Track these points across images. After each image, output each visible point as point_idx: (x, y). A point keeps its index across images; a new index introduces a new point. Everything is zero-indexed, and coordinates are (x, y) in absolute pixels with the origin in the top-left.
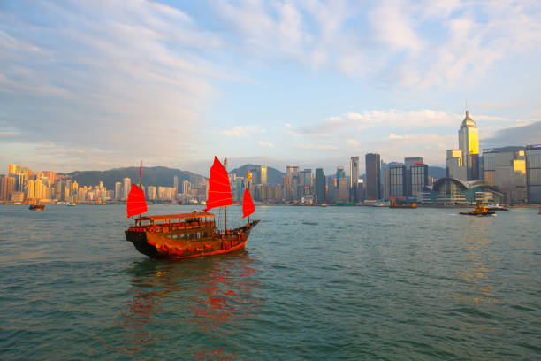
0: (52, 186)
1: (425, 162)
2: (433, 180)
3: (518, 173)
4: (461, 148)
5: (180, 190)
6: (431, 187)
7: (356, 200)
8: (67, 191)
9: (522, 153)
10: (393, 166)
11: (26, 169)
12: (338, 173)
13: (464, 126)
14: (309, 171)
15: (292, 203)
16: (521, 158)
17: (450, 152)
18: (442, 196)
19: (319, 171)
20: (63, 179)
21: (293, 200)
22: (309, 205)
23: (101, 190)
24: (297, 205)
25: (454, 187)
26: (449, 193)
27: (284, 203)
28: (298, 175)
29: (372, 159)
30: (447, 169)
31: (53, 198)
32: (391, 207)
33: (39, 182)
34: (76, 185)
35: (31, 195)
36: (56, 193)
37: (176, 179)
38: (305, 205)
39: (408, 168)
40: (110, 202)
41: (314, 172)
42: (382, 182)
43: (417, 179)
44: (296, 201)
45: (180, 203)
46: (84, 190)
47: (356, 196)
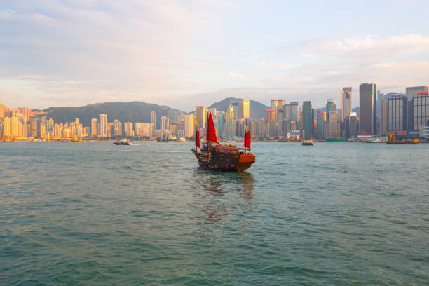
0: (28, 123)
5: (158, 126)
7: (348, 136)
8: (43, 128)
10: (392, 97)
12: (327, 105)
14: (296, 104)
15: (276, 139)
19: (307, 105)
20: (39, 115)
21: (278, 136)
22: (296, 140)
23: (77, 126)
24: (282, 141)
27: (268, 139)
28: (284, 109)
29: (366, 89)
31: (29, 135)
32: (388, 143)
33: (15, 119)
34: (51, 121)
35: (7, 133)
36: (32, 130)
37: (153, 113)
38: (291, 140)
39: (410, 99)
40: (87, 139)
41: (300, 105)
42: (378, 116)
43: (420, 111)
44: (281, 137)
45: (158, 140)
46: (59, 128)
47: (347, 132)
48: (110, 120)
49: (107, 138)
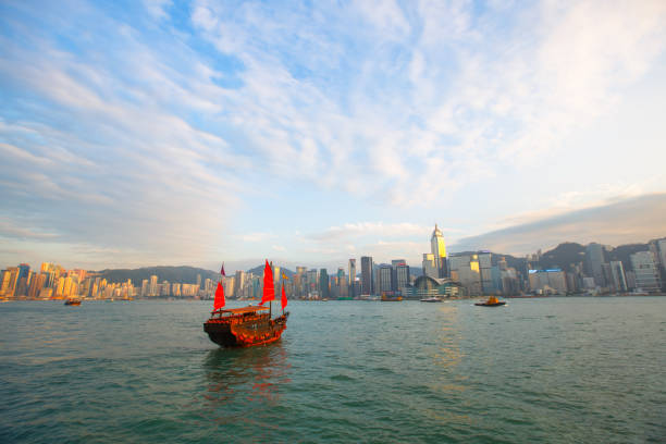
0: (82, 283)
1: (408, 263)
2: (413, 278)
3: (474, 272)
4: (433, 252)
5: (203, 287)
6: (412, 284)
7: (354, 296)
8: (96, 287)
9: (475, 257)
10: (383, 267)
11: (58, 267)
12: (339, 272)
13: (435, 236)
14: (315, 271)
15: (300, 298)
16: (476, 261)
17: (425, 256)
18: (421, 291)
19: (324, 271)
20: (94, 276)
21: (302, 296)
22: (315, 299)
23: (129, 287)
24: (305, 299)
25: (429, 284)
26: (426, 288)
27: (294, 299)
28: (306, 275)
29: (366, 261)
30: (424, 269)
31: (81, 294)
32: (382, 301)
33: (70, 279)
34: (105, 282)
35: (60, 291)
36: (84, 289)
37: (199, 277)
38: (311, 299)
39: (394, 269)
40: (136, 298)
41: (319, 272)
42: (375, 280)
43: (401, 277)
44: (304, 297)
45: (202, 299)
46: (112, 287)
47: (354, 292)
48: (160, 281)
49: (155, 297)
